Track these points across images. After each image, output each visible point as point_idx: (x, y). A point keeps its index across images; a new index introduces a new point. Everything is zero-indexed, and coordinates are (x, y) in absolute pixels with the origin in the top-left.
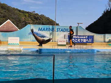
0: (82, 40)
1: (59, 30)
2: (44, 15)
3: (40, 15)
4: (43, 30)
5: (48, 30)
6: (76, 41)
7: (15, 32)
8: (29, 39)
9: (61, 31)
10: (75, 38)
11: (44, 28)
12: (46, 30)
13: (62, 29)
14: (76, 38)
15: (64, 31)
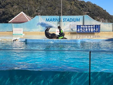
0: (89, 29)
1: (65, 20)
2: (90, 2)
3: (86, 2)
4: (50, 20)
5: (54, 20)
6: (84, 30)
7: (25, 23)
8: (38, 30)
9: (67, 21)
10: (82, 28)
11: (51, 19)
12: (53, 20)
13: (68, 19)
14: (84, 28)
15: (71, 21)
